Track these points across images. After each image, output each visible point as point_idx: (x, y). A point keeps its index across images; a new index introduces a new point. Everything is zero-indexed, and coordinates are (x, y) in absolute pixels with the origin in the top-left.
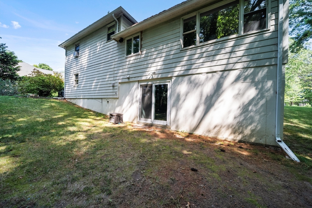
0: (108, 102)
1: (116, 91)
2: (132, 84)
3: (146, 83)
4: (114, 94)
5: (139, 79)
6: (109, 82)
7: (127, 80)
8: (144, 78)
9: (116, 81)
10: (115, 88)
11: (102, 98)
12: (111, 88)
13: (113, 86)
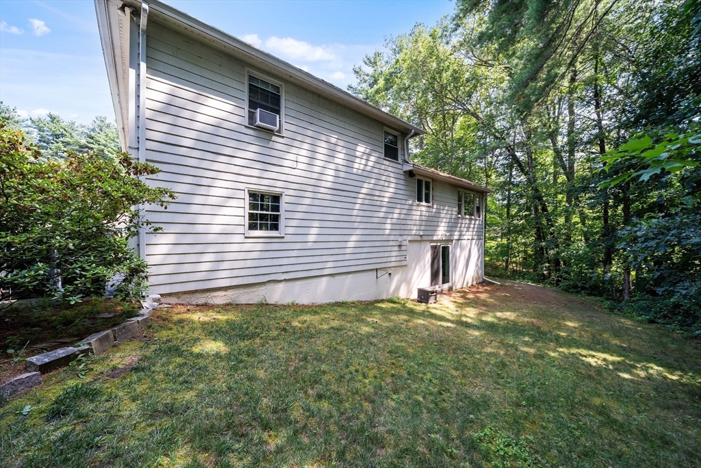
0: (390, 274)
1: (405, 253)
2: (423, 243)
3: (435, 244)
4: (403, 258)
5: (430, 238)
6: (392, 238)
7: (419, 238)
8: (435, 238)
9: (405, 237)
10: (403, 248)
11: (377, 269)
12: (396, 248)
13: (400, 246)
